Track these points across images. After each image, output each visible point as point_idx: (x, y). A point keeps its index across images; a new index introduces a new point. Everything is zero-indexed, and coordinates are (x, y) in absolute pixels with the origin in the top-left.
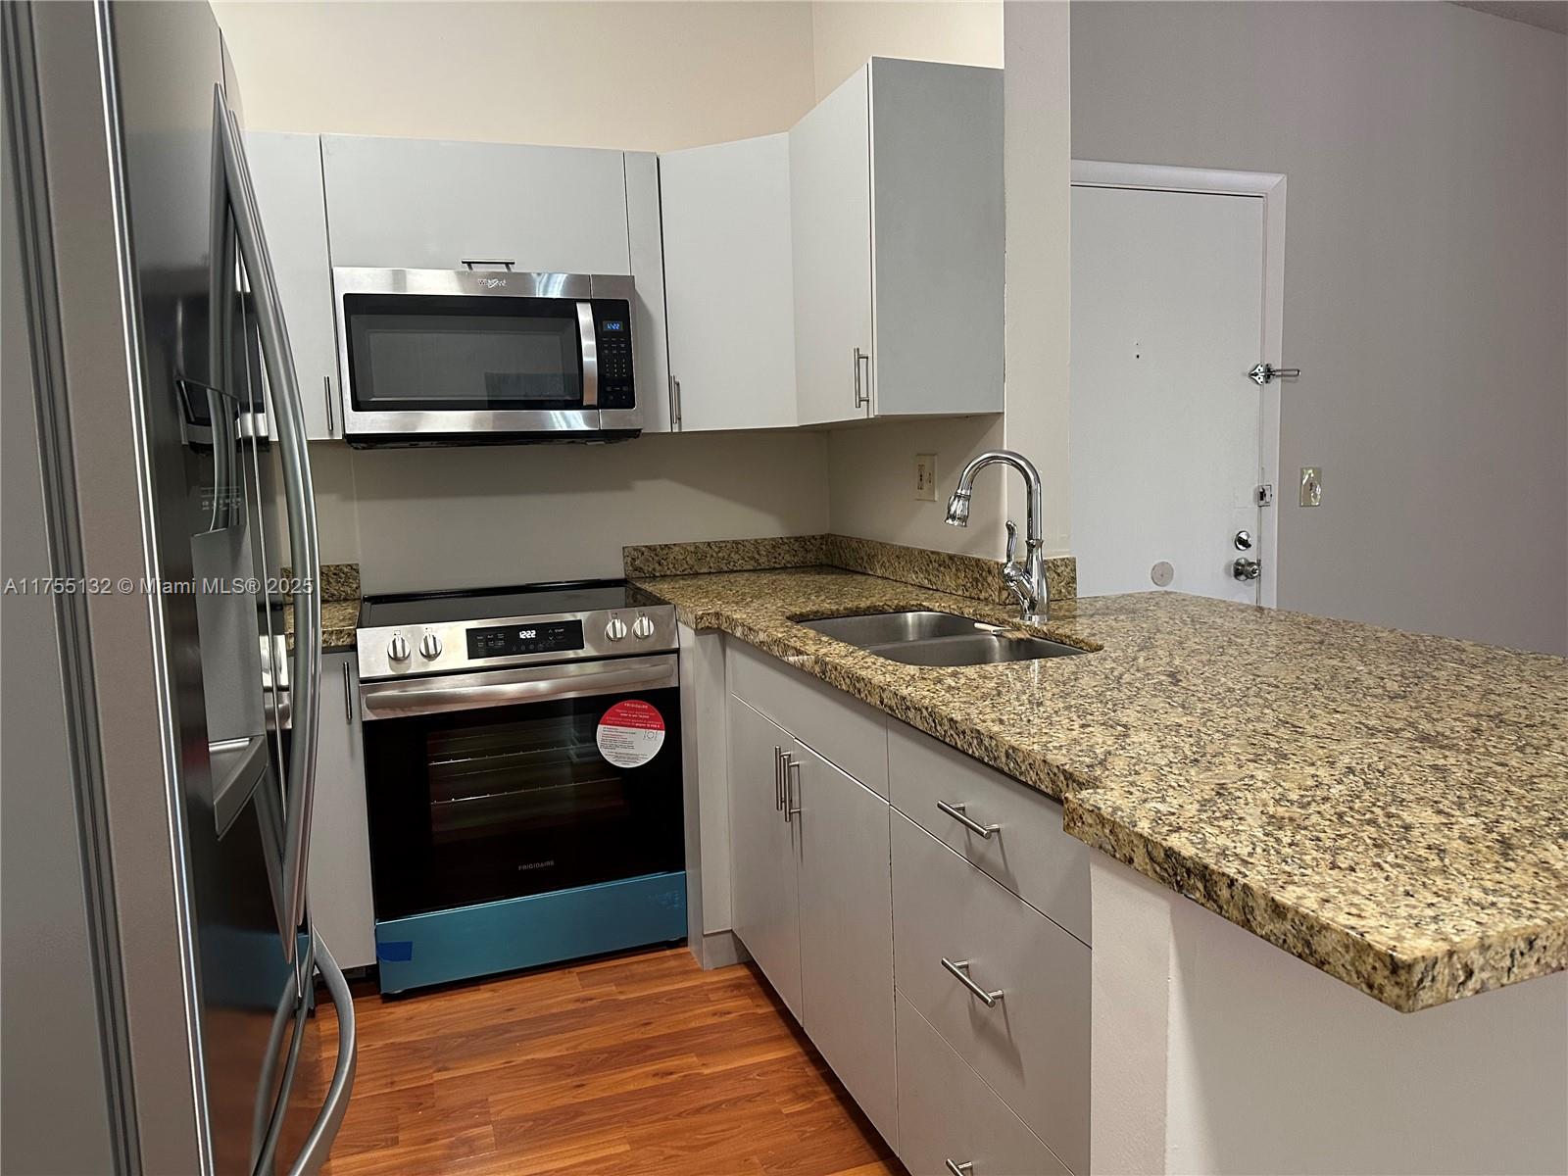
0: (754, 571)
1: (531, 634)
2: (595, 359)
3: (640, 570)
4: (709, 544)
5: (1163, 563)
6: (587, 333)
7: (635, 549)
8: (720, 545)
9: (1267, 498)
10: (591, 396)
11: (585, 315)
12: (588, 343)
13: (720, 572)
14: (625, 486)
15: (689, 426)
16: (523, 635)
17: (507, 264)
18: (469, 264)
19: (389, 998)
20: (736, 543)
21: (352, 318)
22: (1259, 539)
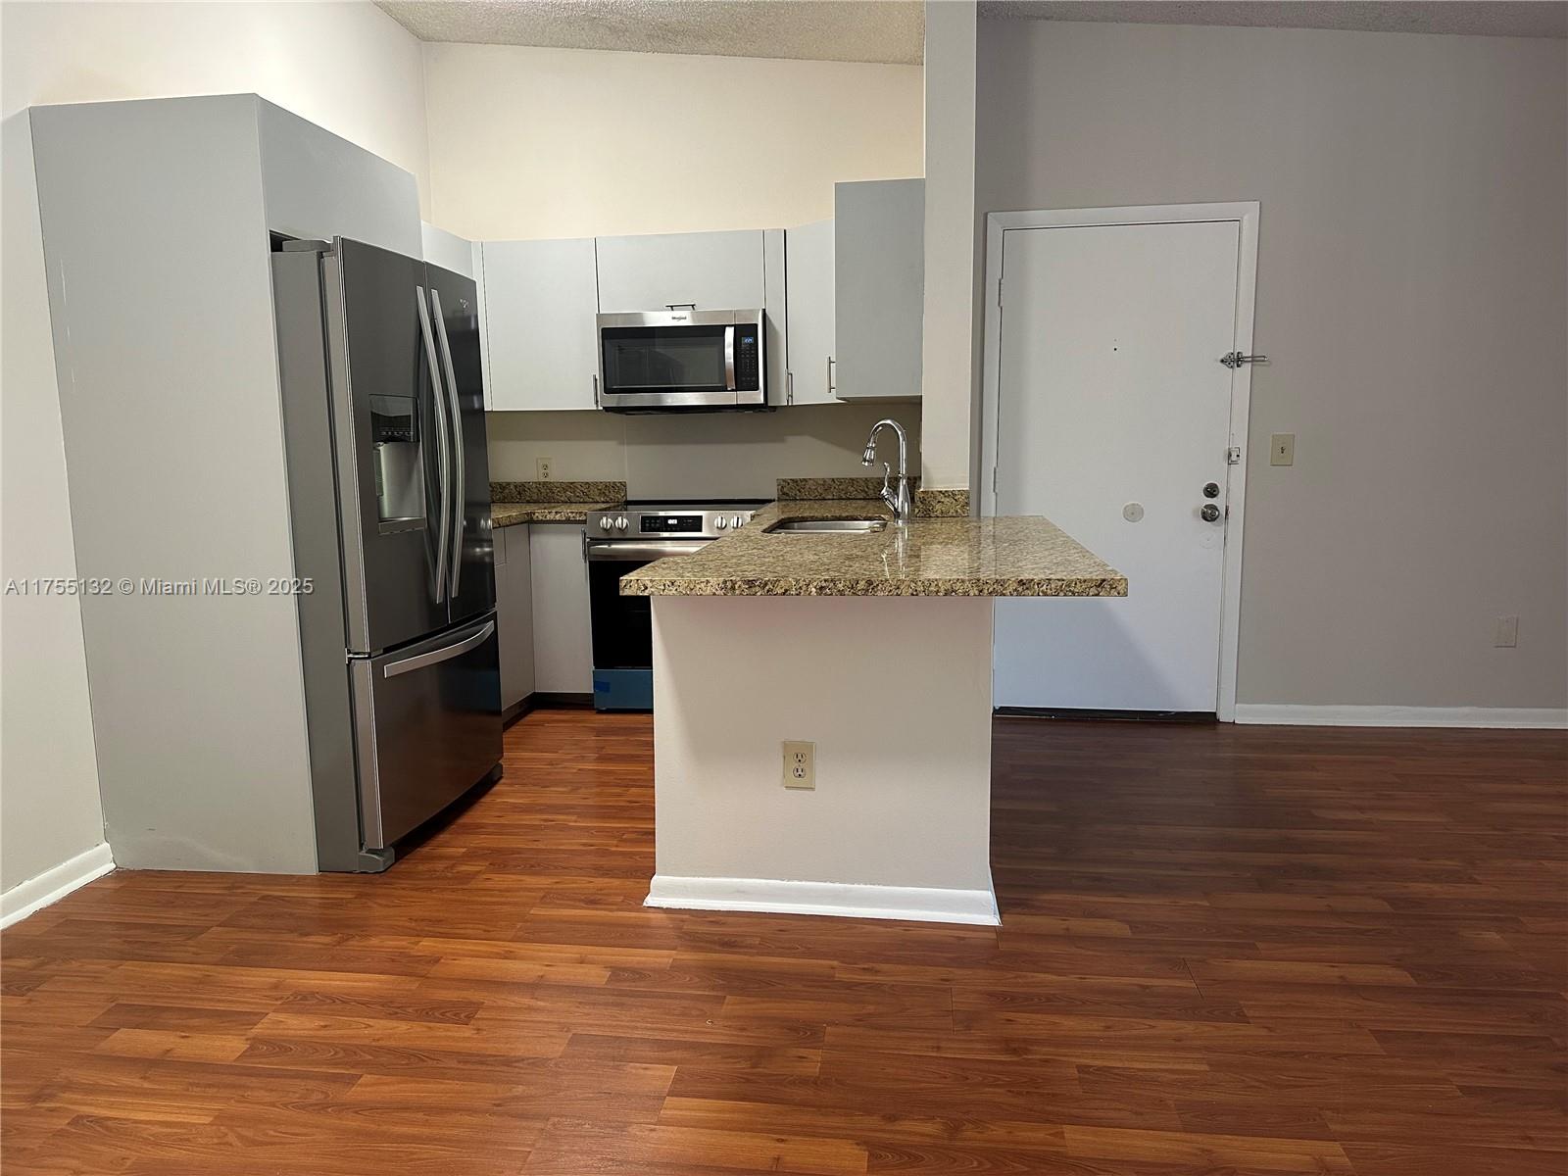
0: (864, 499)
1: (675, 522)
2: (732, 361)
3: (787, 494)
4: (833, 480)
5: (1133, 504)
6: (729, 346)
7: (784, 481)
8: (841, 481)
9: (1234, 458)
10: (732, 385)
11: (729, 333)
12: (729, 351)
13: (841, 499)
14: (782, 441)
15: (799, 400)
16: (670, 522)
17: (693, 306)
18: (672, 307)
19: (600, 712)
20: (852, 480)
21: (606, 341)
22: (1228, 491)
